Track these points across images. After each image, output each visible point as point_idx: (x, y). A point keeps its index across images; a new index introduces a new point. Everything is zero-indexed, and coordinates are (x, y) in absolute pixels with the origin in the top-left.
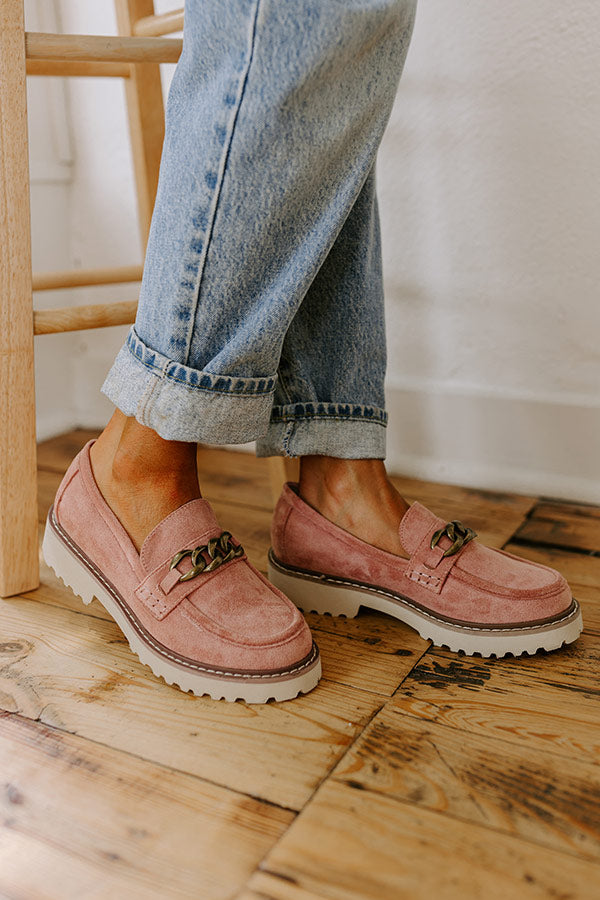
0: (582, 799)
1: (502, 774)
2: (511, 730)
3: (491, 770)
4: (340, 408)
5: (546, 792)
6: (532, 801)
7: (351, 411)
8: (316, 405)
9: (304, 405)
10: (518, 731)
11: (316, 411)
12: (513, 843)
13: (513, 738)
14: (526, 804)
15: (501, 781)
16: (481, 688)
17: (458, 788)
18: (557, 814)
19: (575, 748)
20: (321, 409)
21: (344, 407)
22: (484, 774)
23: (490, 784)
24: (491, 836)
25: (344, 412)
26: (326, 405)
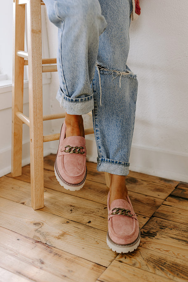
0: (172, 266)
1: (155, 260)
2: (159, 249)
3: (152, 259)
4: (112, 161)
5: (164, 264)
6: (160, 266)
7: (115, 162)
8: (106, 159)
9: (103, 158)
10: (160, 249)
11: (106, 161)
12: (154, 275)
13: (159, 251)
14: (159, 267)
15: (154, 261)
16: (154, 238)
17: (144, 263)
18: (165, 269)
19: (173, 254)
20: (107, 160)
21: (113, 161)
22: (151, 259)
23: (151, 262)
24: (150, 274)
25: (113, 162)
26: (108, 159)
